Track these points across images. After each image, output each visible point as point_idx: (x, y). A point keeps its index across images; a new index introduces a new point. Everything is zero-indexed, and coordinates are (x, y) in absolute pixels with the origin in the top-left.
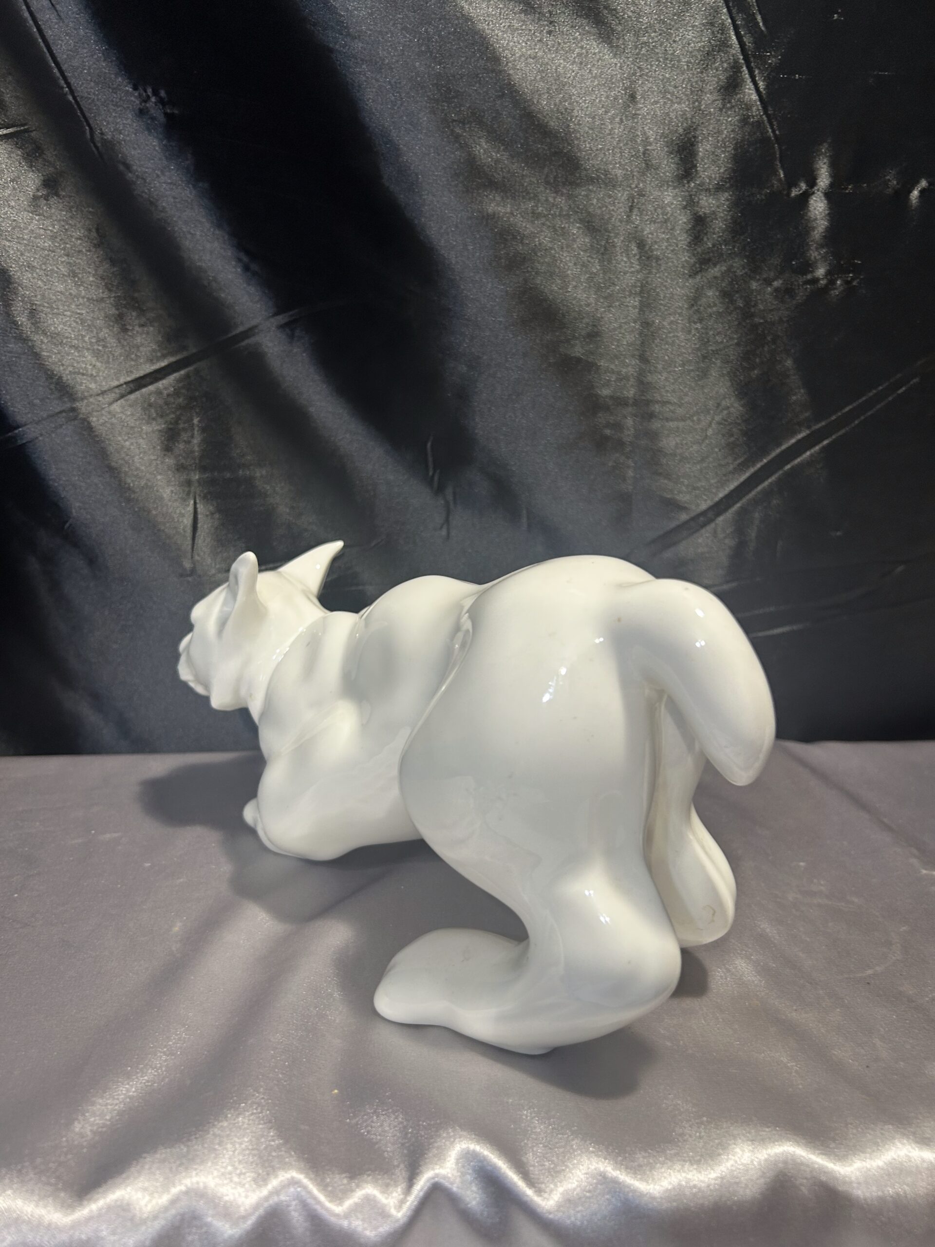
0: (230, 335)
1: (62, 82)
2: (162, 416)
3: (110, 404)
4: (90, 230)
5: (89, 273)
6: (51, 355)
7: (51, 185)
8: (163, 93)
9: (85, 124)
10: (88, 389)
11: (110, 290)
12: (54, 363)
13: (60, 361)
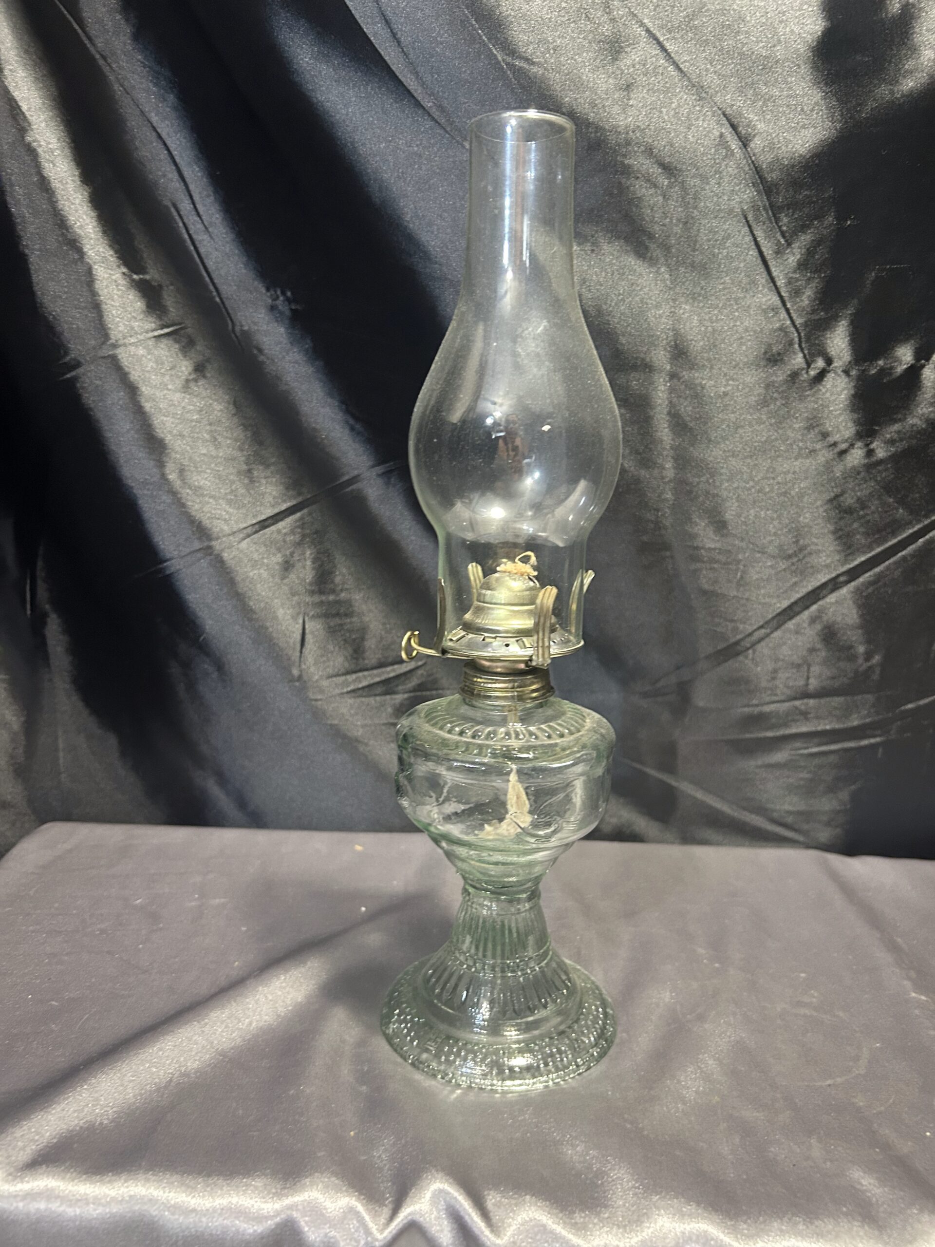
0: (338, 483)
1: (212, 288)
2: (280, 552)
3: (239, 542)
4: (229, 404)
5: (227, 438)
6: (196, 507)
7: (199, 369)
8: (289, 294)
9: (228, 319)
10: (222, 530)
11: (242, 450)
12: (196, 510)
13: (201, 508)
